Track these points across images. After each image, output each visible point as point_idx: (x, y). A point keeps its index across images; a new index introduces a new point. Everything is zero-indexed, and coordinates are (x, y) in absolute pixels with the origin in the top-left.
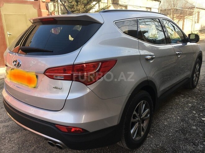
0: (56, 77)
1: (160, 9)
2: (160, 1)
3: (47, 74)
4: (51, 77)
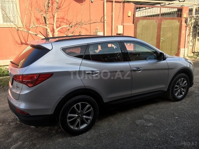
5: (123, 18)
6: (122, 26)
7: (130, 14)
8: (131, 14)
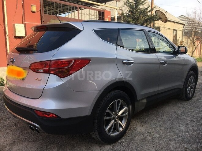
0: (38, 70)
1: (184, 31)
2: (184, 24)
3: (31, 68)
4: (34, 70)
5: (24, 13)
6: (23, 25)
7: (34, 9)
8: (37, 9)
